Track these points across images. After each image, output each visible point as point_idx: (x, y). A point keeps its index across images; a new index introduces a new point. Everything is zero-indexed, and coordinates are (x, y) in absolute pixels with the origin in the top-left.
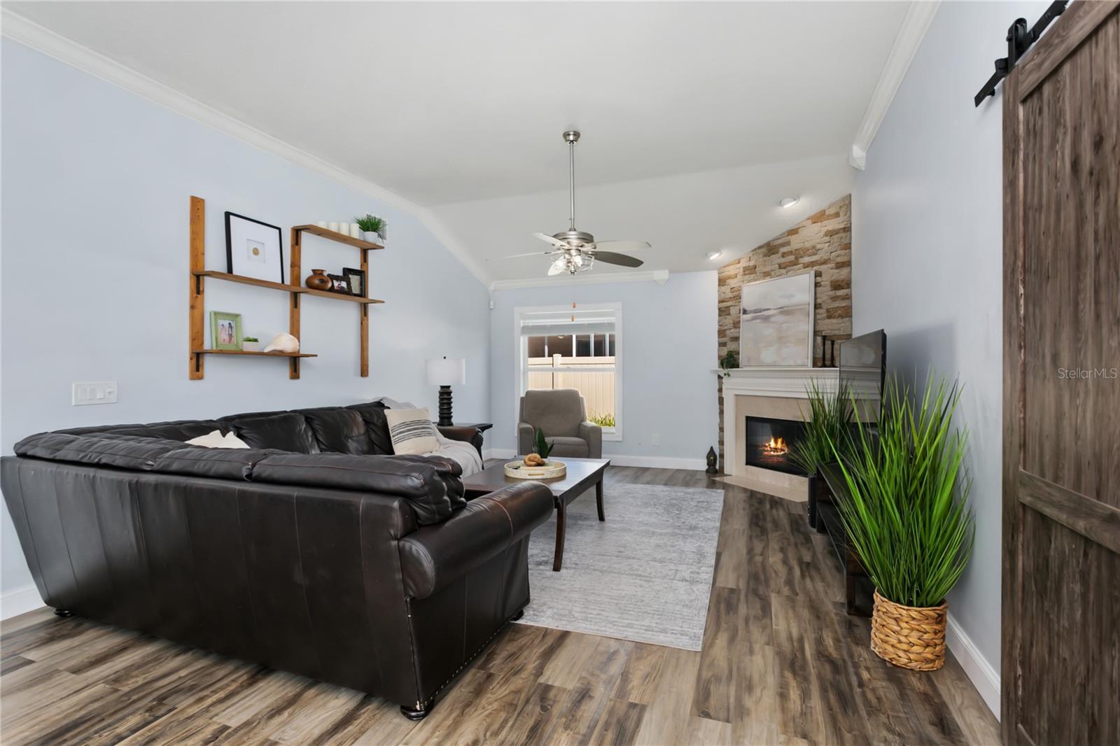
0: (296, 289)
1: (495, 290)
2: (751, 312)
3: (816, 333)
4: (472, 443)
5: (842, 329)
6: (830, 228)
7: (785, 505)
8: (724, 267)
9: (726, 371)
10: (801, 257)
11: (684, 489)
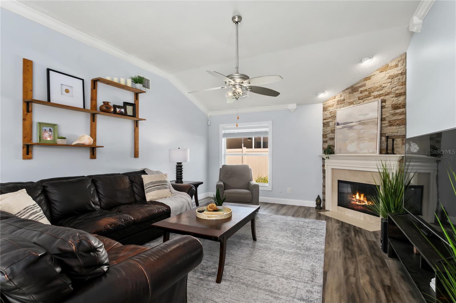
0: (94, 112)
1: (211, 116)
2: (342, 124)
3: (381, 135)
4: (188, 193)
5: (399, 132)
6: (392, 74)
7: (363, 233)
8: (326, 101)
9: (327, 156)
10: (373, 92)
11: (303, 219)
